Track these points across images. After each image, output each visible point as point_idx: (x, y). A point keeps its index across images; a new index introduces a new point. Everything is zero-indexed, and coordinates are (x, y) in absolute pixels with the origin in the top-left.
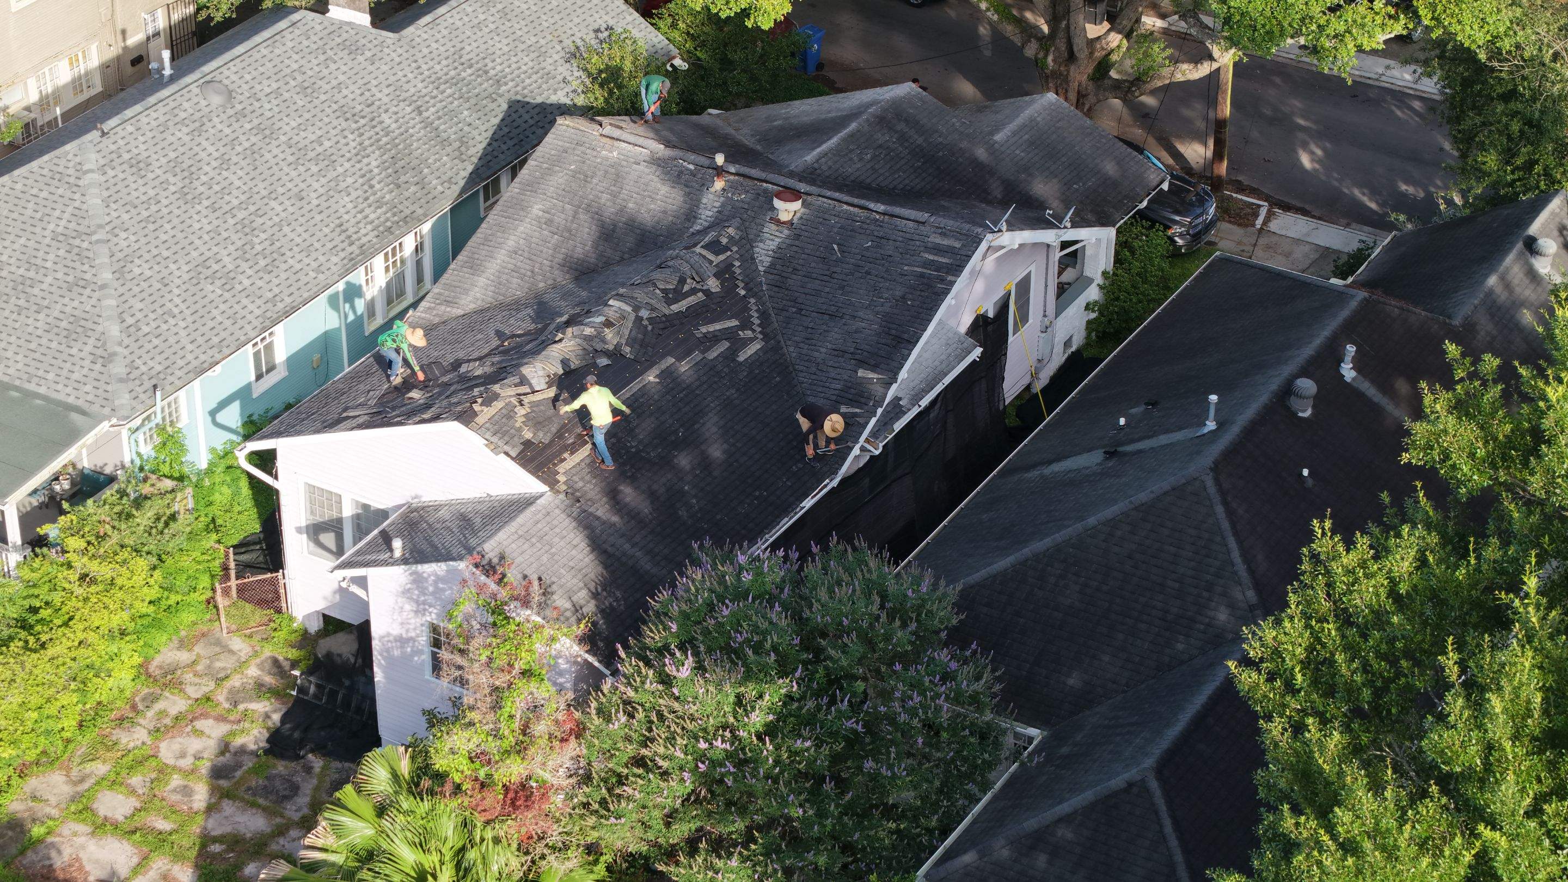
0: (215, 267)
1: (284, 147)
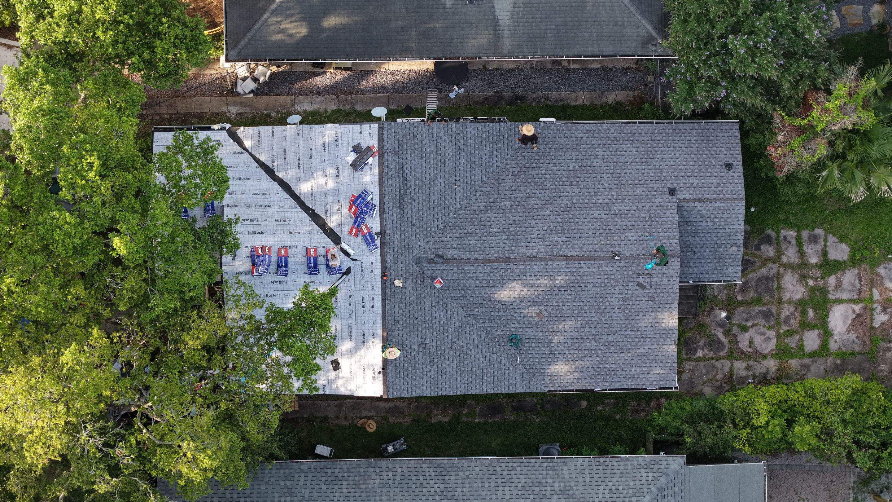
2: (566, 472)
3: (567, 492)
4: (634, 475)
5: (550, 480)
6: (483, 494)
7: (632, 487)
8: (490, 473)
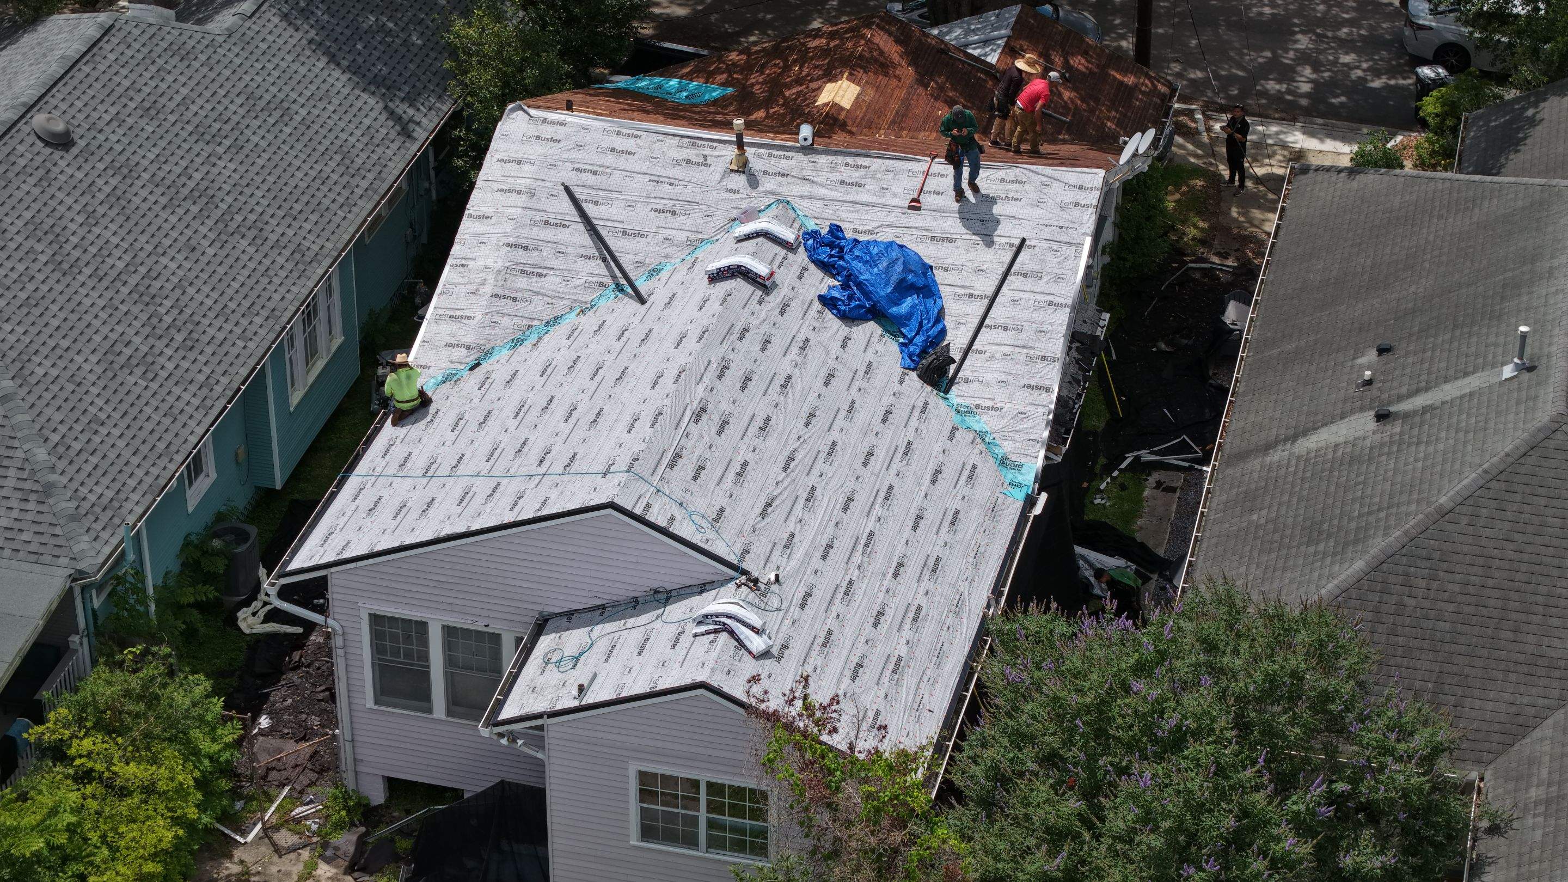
0: (128, 351)
1: (150, 187)
2: (186, 396)
3: (143, 369)
4: (110, 477)
5: (185, 364)
6: (221, 270)
7: (84, 456)
8: (257, 307)
